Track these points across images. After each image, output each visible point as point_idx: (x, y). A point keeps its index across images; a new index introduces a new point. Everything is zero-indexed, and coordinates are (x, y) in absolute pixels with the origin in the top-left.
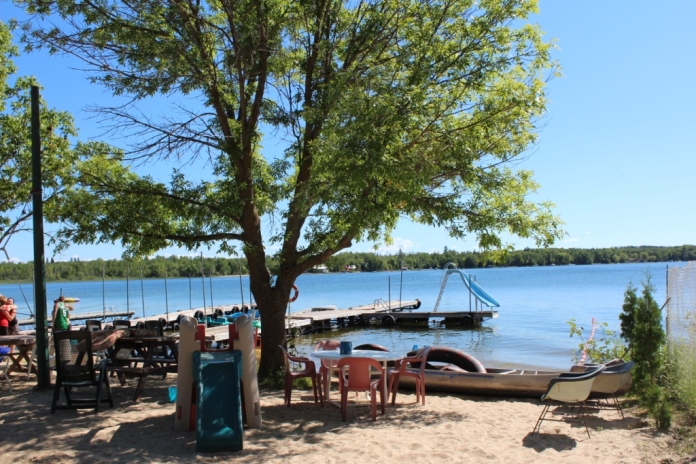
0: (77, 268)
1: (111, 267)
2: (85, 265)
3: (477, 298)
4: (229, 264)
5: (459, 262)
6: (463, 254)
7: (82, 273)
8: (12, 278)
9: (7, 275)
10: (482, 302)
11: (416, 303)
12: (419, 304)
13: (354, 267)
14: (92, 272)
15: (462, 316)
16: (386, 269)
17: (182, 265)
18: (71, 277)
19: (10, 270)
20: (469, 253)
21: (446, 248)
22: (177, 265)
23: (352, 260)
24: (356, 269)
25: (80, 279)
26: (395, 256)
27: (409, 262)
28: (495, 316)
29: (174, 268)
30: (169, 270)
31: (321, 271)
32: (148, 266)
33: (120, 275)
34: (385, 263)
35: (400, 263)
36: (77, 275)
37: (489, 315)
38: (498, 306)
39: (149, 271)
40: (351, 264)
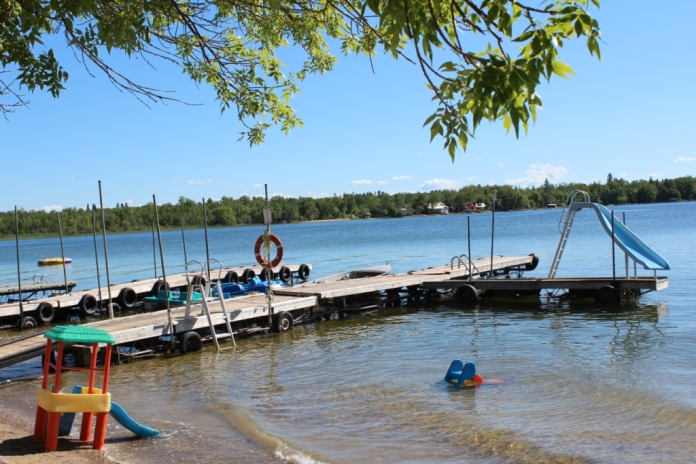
0: (121, 216)
1: (164, 214)
2: (132, 212)
3: (628, 254)
4: (317, 205)
5: (629, 195)
6: (635, 184)
7: (128, 223)
8: (41, 231)
9: (36, 228)
10: (636, 260)
11: (529, 260)
12: (535, 261)
13: (483, 205)
14: (141, 220)
15: (598, 286)
16: (527, 207)
17: (255, 208)
18: (113, 228)
19: (38, 221)
20: (643, 182)
21: (610, 176)
22: (248, 209)
23: (480, 195)
24: (486, 208)
25: (126, 229)
26: (539, 189)
27: (558, 197)
28: (661, 286)
29: (245, 213)
30: (238, 216)
31: (438, 212)
32: (210, 212)
33: (176, 223)
34: (525, 199)
35: (546, 198)
36: (121, 225)
37: (650, 284)
38: (667, 268)
39: (213, 218)
40: (479, 201)
